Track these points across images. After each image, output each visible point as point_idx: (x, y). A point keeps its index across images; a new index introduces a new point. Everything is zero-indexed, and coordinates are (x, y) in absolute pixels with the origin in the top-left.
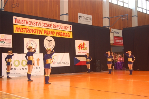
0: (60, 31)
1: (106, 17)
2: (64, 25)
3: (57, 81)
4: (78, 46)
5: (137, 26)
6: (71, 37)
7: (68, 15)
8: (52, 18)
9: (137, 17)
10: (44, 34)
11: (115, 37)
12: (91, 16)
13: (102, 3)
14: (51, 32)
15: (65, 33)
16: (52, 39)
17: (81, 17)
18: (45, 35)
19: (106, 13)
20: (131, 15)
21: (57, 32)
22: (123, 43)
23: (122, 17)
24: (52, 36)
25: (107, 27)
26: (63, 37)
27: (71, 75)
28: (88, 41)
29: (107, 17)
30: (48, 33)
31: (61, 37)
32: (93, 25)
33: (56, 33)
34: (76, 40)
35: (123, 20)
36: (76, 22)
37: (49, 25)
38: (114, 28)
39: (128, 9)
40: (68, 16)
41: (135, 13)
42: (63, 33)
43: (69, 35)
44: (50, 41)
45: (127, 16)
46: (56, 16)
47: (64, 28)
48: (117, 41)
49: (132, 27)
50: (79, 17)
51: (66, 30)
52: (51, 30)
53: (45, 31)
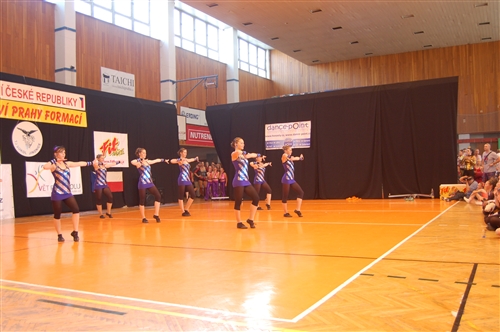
0: (56, 110)
1: (168, 81)
2: (65, 95)
3: (47, 230)
4: (100, 147)
5: (238, 101)
6: (84, 124)
7: (75, 71)
8: (32, 77)
9: (238, 82)
10: (13, 115)
11: (189, 126)
12: (132, 77)
14: (31, 111)
15: (68, 115)
16: (35, 128)
17: (108, 77)
18: (14, 118)
19: (170, 71)
20: (226, 77)
21: (47, 112)
23: (206, 80)
24: (33, 120)
25: (171, 103)
26: (62, 123)
28: (126, 135)
29: (171, 81)
30: (24, 114)
31: (58, 123)
32: (138, 97)
33: (43, 114)
34: (95, 133)
35: (206, 88)
36: (95, 88)
37: (25, 94)
38: (187, 106)
39: (219, 64)
40: (75, 73)
41: (233, 74)
42: (64, 114)
43: (78, 119)
44: (29, 134)
45: (215, 78)
46: (44, 72)
47: (65, 102)
48: (193, 135)
49: (228, 102)
50: (103, 78)
51: (70, 107)
52: (31, 107)
53: (14, 107)
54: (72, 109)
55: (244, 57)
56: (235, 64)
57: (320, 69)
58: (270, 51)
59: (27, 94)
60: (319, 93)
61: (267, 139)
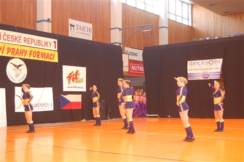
0: (37, 50)
1: (116, 28)
2: (43, 39)
4: (67, 76)
5: (167, 44)
6: (56, 60)
7: (51, 22)
8: (21, 27)
9: (167, 29)
10: (7, 54)
11: (130, 61)
12: (90, 26)
13: (109, 4)
14: (20, 51)
15: (45, 53)
16: (22, 63)
17: (74, 26)
18: (8, 56)
19: (117, 21)
20: (158, 25)
21: (31, 51)
22: (145, 72)
23: (143, 28)
24: (21, 57)
25: (118, 45)
26: (41, 59)
27: (55, 126)
28: (85, 68)
29: (118, 28)
30: (15, 53)
31: (38, 59)
32: (94, 41)
33: (28, 53)
34: (64, 66)
35: (144, 33)
36: (64, 34)
37: (16, 39)
38: (130, 47)
39: (153, 15)
40: (51, 24)
41: (164, 22)
42: (42, 53)
43: (52, 57)
44: (18, 67)
45: (150, 26)
46: (29, 23)
47: (43, 44)
48: (133, 68)
49: (160, 45)
50: (70, 26)
51: (47, 48)
52: (20, 48)
53: (8, 48)
54: (49, 50)
55: (172, 10)
56: (166, 15)
57: (230, 18)
58: (192, 5)
59: (18, 39)
60: (230, 38)
61: (189, 72)
